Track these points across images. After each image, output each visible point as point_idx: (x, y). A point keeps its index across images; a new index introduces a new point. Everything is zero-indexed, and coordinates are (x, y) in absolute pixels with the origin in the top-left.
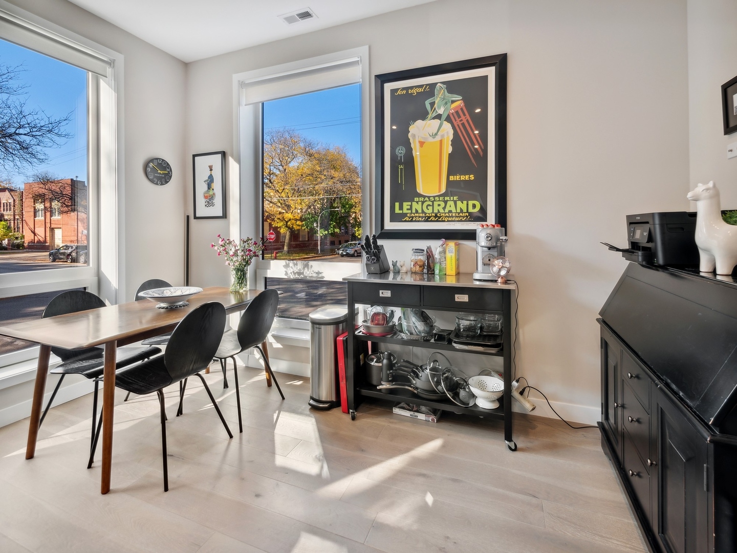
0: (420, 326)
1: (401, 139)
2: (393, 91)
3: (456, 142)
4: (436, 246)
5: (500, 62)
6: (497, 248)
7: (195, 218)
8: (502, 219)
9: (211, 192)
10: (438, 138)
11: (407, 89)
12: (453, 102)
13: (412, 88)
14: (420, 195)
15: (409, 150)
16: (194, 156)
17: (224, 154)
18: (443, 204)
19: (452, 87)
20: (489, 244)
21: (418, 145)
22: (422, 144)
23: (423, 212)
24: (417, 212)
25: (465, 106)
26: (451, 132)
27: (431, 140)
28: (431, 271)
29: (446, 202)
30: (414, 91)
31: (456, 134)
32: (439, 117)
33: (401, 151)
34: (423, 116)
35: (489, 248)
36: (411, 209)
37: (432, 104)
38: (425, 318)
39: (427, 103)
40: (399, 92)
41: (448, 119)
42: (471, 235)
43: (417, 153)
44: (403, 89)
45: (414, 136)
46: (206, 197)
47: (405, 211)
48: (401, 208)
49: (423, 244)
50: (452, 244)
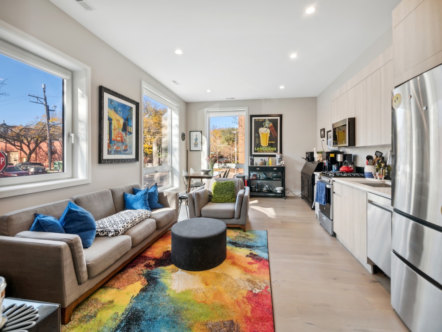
0: (264, 176)
1: (257, 131)
2: (255, 120)
3: (270, 133)
4: (266, 159)
5: (281, 116)
6: (281, 159)
7: (190, 150)
8: (281, 152)
9: (197, 143)
10: (266, 132)
11: (258, 119)
12: (270, 124)
13: (260, 119)
14: (262, 146)
15: (259, 135)
16: (190, 132)
17: (201, 132)
18: (267, 148)
19: (270, 120)
20: (280, 158)
21: (261, 134)
22: (262, 133)
23: (262, 150)
24: (261, 150)
25: (273, 125)
26: (270, 131)
27: (264, 133)
28: (265, 164)
29: (268, 148)
30: (260, 120)
31: (270, 132)
32: (266, 127)
33: (257, 135)
34: (263, 126)
35: (280, 159)
36: (259, 149)
37: (265, 124)
38: (265, 174)
39: (264, 124)
40: (256, 120)
41: (269, 128)
42: (275, 156)
43: (261, 135)
44: (257, 119)
45: (260, 131)
46: (194, 144)
47: (258, 150)
48: (257, 149)
49: (264, 158)
50: (271, 158)
